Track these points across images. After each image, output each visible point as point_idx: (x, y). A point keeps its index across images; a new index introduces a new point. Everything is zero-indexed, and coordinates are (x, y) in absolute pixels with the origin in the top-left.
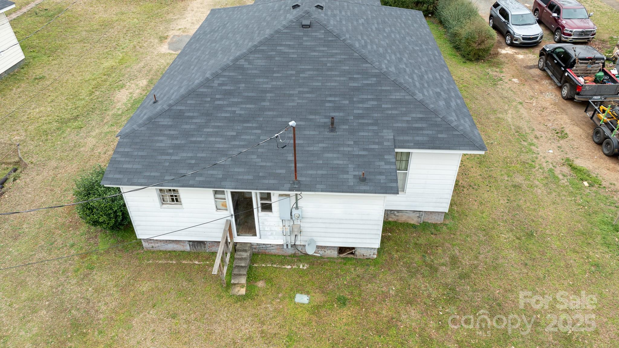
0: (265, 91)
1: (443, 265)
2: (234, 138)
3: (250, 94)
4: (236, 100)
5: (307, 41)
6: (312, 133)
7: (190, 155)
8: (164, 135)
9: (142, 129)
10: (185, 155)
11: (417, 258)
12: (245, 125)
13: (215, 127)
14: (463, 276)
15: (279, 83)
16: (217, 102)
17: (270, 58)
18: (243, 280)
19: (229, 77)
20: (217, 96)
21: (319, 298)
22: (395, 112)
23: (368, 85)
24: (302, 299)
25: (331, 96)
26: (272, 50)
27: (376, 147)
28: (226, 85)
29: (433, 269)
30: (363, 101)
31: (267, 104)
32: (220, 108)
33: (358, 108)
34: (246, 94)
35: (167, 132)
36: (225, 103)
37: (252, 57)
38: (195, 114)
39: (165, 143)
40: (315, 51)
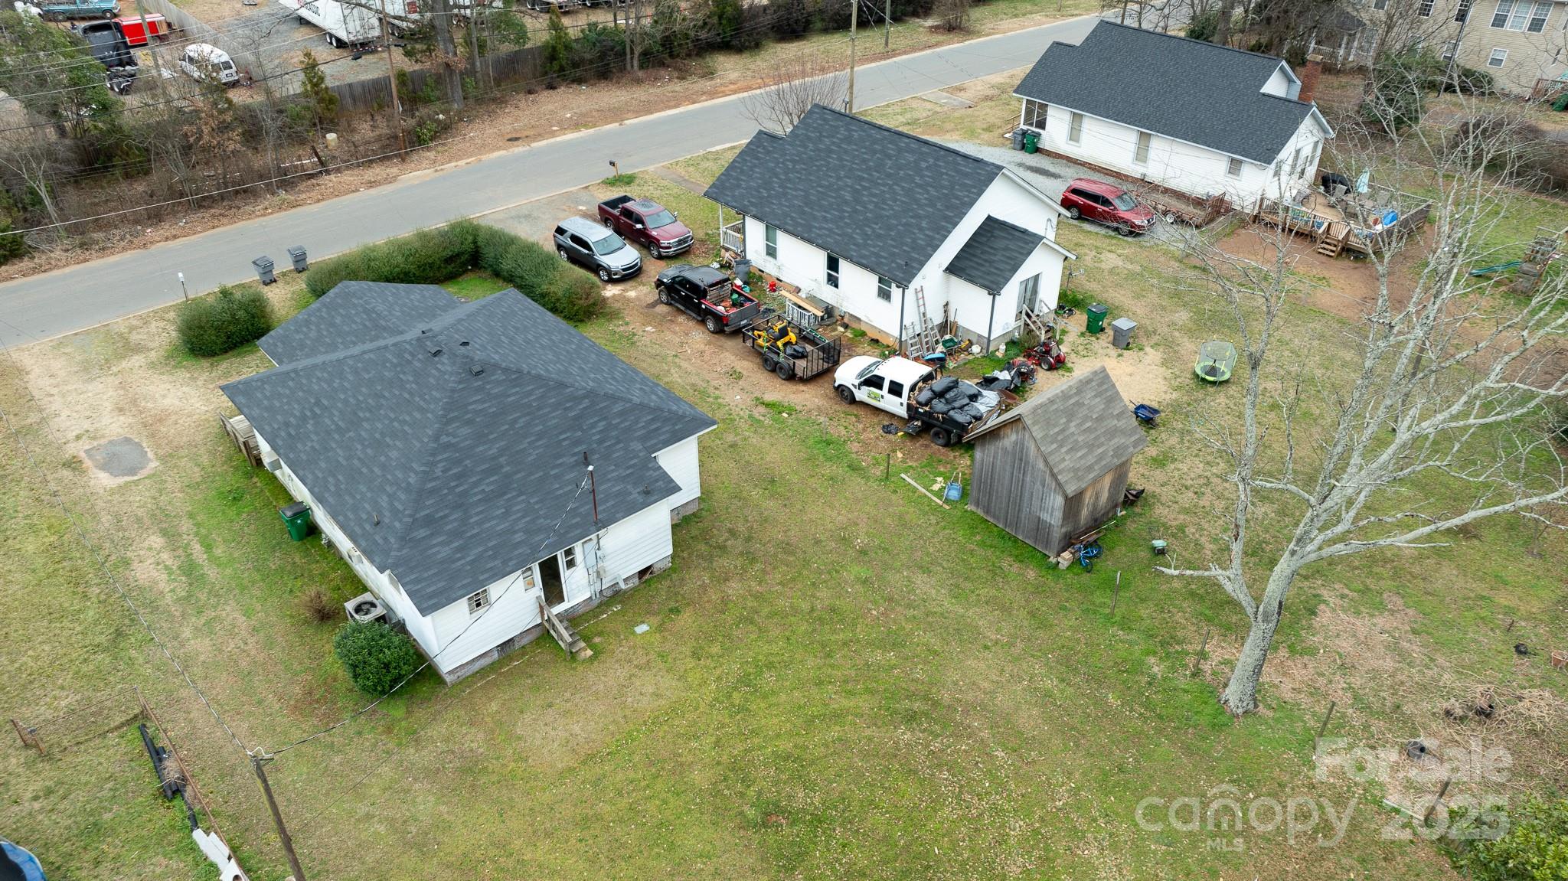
0: (494, 458)
1: (727, 540)
2: (507, 514)
3: (483, 467)
4: (474, 479)
5: (492, 388)
6: (572, 475)
7: (481, 549)
8: (435, 545)
9: (404, 551)
10: (476, 551)
11: (702, 547)
12: (506, 497)
13: (477, 514)
14: (748, 539)
15: (502, 443)
16: (458, 490)
17: (469, 422)
18: (583, 644)
19: (445, 460)
20: (453, 484)
21: (655, 620)
22: (627, 424)
23: (585, 408)
24: (641, 629)
25: (561, 433)
26: (467, 412)
27: (635, 461)
28: (450, 469)
29: (723, 548)
30: (593, 426)
31: (507, 469)
32: (465, 494)
33: (594, 434)
34: (479, 469)
35: (435, 542)
36: (466, 487)
37: (450, 428)
38: (447, 512)
39: (445, 552)
40: (509, 396)
